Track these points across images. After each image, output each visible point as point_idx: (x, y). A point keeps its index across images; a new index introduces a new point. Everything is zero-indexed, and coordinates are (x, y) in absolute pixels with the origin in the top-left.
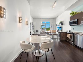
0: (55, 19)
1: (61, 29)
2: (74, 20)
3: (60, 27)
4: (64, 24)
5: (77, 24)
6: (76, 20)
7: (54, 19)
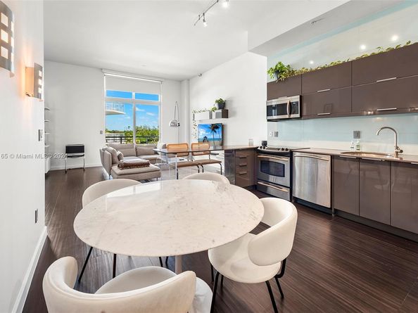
0: (185, 83)
1: (218, 135)
2: (286, 100)
3: (215, 127)
4: (234, 114)
5: (298, 115)
6: (296, 99)
7: (182, 83)
